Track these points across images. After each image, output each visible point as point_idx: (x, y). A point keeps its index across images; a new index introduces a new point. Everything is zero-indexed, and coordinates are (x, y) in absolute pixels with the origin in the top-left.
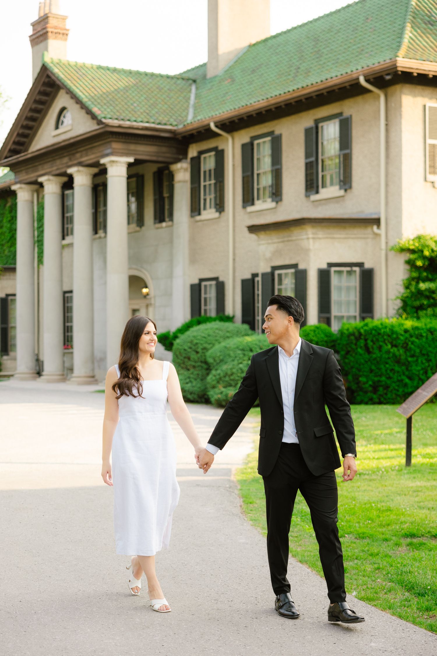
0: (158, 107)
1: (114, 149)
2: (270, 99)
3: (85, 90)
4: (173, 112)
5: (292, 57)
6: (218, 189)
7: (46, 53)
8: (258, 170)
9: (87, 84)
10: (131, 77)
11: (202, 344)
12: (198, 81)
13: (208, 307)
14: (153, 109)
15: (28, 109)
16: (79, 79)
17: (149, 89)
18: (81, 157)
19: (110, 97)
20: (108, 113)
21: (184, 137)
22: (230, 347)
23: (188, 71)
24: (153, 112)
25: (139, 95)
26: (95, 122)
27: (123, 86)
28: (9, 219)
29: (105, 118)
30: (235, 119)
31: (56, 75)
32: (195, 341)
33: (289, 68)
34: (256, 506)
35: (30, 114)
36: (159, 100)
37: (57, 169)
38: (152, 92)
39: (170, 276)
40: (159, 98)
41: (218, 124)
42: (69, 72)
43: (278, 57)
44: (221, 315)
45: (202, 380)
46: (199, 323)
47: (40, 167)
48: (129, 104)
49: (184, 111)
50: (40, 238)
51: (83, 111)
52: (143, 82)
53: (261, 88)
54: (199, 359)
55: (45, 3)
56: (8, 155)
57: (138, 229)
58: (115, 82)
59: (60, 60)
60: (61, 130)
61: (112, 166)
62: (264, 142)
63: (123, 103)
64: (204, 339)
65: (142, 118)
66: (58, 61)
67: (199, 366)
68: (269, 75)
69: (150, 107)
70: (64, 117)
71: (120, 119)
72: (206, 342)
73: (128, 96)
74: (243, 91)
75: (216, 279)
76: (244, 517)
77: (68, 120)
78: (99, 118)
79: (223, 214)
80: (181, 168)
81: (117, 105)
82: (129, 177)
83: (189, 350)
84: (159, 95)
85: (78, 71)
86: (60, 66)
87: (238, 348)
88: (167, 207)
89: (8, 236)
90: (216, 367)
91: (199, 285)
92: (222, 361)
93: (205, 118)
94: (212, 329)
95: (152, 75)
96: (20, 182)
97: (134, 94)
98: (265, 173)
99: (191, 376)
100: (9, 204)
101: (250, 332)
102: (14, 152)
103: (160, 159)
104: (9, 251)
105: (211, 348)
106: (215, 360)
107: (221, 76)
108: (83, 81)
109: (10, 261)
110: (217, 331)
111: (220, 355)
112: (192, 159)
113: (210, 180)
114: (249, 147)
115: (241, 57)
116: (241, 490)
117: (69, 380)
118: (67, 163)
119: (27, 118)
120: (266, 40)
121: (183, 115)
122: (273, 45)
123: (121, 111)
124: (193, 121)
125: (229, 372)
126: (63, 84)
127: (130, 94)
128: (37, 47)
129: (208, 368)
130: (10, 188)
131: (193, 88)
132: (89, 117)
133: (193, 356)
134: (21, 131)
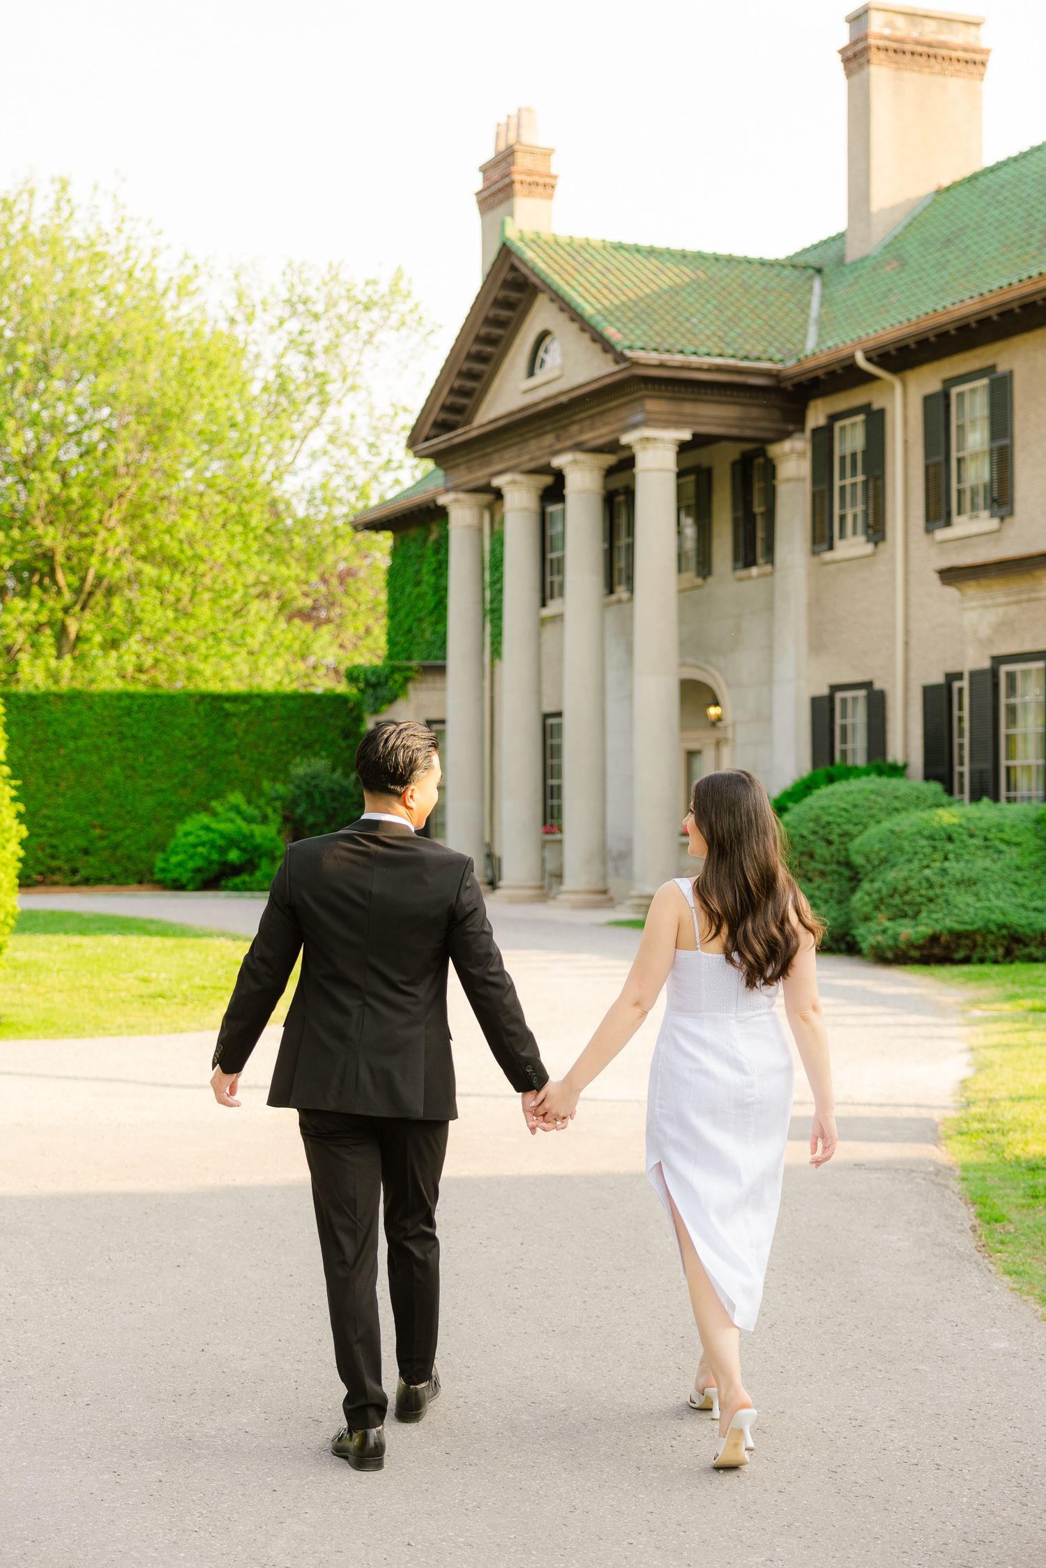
0: (743, 325)
1: (649, 412)
2: (987, 295)
3: (589, 292)
4: (774, 333)
5: (1033, 207)
6: (871, 493)
7: (508, 220)
8: (958, 451)
9: (593, 280)
10: (686, 266)
11: (839, 825)
12: (826, 270)
13: (849, 746)
14: (731, 329)
15: (472, 336)
16: (577, 270)
17: (724, 289)
18: (581, 432)
19: (642, 305)
20: (638, 338)
21: (799, 386)
22: (903, 832)
23: (806, 251)
24: (733, 334)
25: (702, 301)
26: (610, 357)
27: (670, 283)
28: (434, 566)
29: (630, 348)
30: (911, 342)
31: (530, 265)
32: (825, 818)
33: (1026, 230)
34: (1012, 1228)
35: (476, 348)
36: (745, 310)
37: (531, 460)
38: (730, 294)
39: (768, 680)
40: (745, 306)
41: (873, 354)
42: (556, 257)
43: (1002, 209)
44: (879, 761)
45: (840, 902)
46: (831, 779)
47: (496, 456)
48: (681, 319)
49: (797, 330)
50: (495, 605)
51: (586, 336)
52: (709, 273)
53: (965, 275)
54: (832, 856)
55: (508, 125)
56: (433, 433)
57: (699, 581)
58: (652, 276)
59: (538, 234)
60: (540, 377)
61: (644, 448)
62: (973, 391)
63: (669, 318)
64: (843, 813)
65: (709, 347)
66: (534, 237)
67: (833, 872)
68: (982, 248)
69: (724, 323)
70: (546, 351)
71: (662, 349)
72: (849, 821)
73: (679, 304)
74: (926, 284)
75: (867, 685)
76: (986, 1261)
77: (553, 357)
78: (619, 348)
79: (881, 546)
80: (792, 451)
81: (656, 322)
82: (680, 475)
83: (812, 837)
84: (744, 301)
85: (574, 254)
86: (539, 246)
87: (920, 833)
88: (760, 534)
89: (431, 600)
90: (871, 875)
91: (831, 698)
92: (884, 861)
93: (844, 342)
94: (861, 791)
95: (730, 260)
96: (455, 489)
97: (691, 300)
98: (975, 456)
99: (817, 893)
100: (433, 537)
101: (945, 798)
102: (443, 426)
103: (748, 433)
104: (434, 633)
105: (861, 832)
106: (868, 860)
107: (875, 258)
108: (586, 274)
109: (435, 653)
110: (873, 797)
111: (881, 849)
112: (815, 431)
113: (854, 474)
114: (942, 402)
115: (920, 215)
116: (963, 1179)
117: (554, 898)
118: (551, 446)
119: (471, 357)
120: (974, 177)
121: (795, 341)
122: (989, 187)
123: (665, 334)
124: (817, 350)
125: (901, 887)
126: (544, 282)
127: (684, 299)
128: (491, 215)
129: (854, 877)
130: (434, 501)
131: (817, 284)
132: (598, 347)
133: (821, 850)
134: (457, 384)
